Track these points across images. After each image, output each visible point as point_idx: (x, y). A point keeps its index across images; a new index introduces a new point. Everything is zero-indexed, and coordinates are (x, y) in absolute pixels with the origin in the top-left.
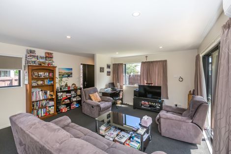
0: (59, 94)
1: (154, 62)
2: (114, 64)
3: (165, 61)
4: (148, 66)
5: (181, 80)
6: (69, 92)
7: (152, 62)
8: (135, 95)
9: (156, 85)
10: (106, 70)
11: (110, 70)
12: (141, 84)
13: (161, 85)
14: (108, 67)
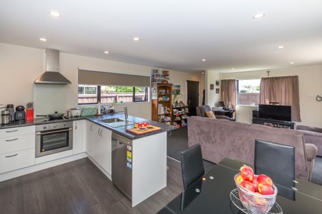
0: (175, 110)
1: (279, 78)
2: (222, 81)
3: (296, 77)
4: (270, 83)
5: (319, 99)
6: (180, 109)
7: (277, 78)
8: (254, 116)
9: (283, 105)
10: (216, 87)
11: (219, 87)
12: (262, 104)
13: (291, 104)
14: (217, 83)
